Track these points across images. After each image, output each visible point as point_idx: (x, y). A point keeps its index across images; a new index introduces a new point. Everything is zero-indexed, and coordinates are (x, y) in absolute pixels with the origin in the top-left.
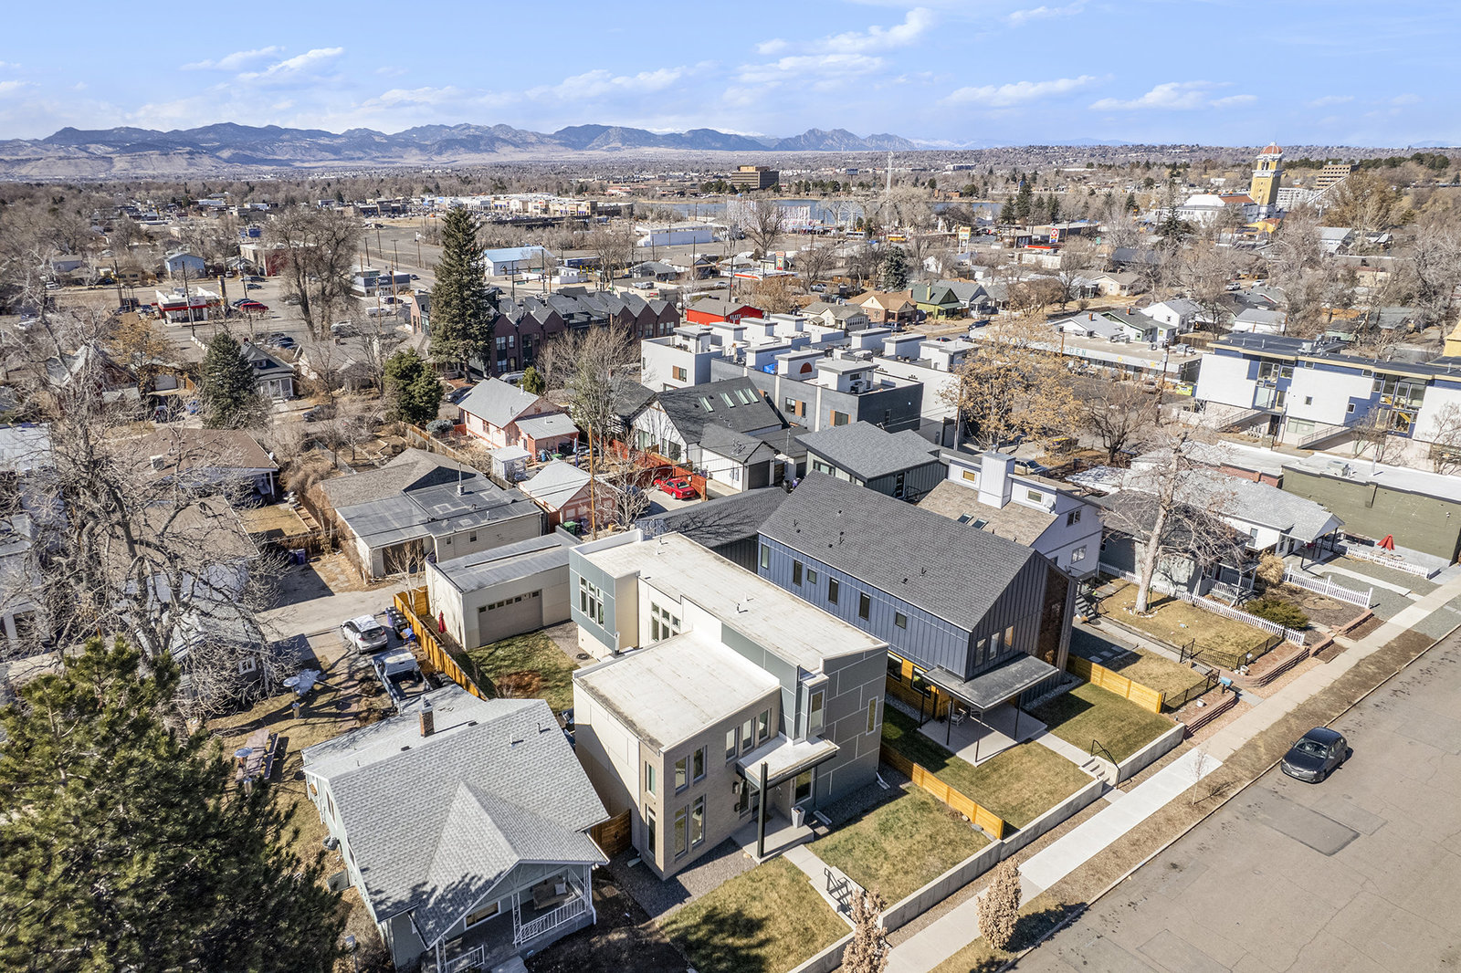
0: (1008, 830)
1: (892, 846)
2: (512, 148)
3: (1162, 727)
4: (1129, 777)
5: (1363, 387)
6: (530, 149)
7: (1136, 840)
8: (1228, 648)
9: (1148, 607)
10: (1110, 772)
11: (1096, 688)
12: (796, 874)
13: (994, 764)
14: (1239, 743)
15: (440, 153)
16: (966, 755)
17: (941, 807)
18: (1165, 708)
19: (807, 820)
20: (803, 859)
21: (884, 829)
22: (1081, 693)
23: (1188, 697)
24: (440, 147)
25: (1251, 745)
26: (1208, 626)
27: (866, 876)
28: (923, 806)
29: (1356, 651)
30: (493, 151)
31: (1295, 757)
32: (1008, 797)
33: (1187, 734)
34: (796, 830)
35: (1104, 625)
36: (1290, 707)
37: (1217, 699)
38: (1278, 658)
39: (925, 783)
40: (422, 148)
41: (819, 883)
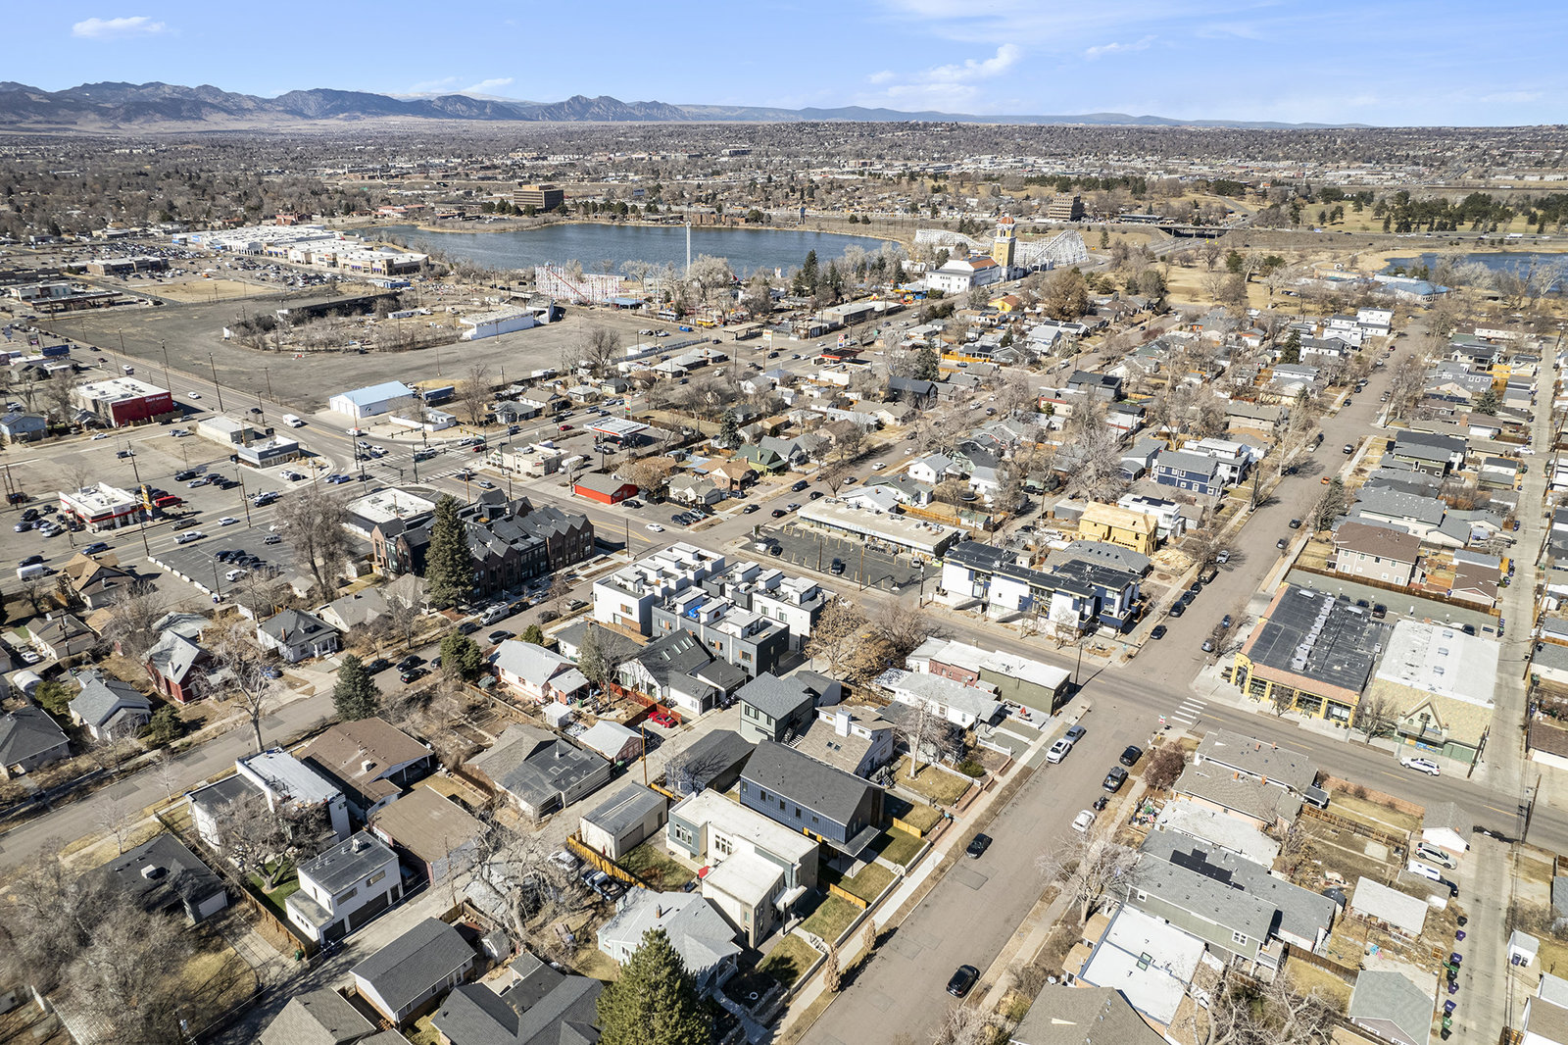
0: (868, 904)
1: (828, 920)
2: (225, 115)
3: (922, 844)
4: (909, 871)
5: (1025, 591)
6: (248, 116)
7: (913, 898)
8: (950, 794)
9: (916, 773)
10: (903, 870)
11: (896, 829)
12: (798, 939)
13: (859, 876)
14: (951, 845)
15: (128, 119)
16: (848, 874)
17: (843, 899)
18: (923, 834)
19: (797, 917)
20: (798, 932)
21: (824, 914)
22: (889, 833)
23: (932, 826)
24: (128, 112)
25: (956, 845)
26: (941, 781)
27: (822, 934)
28: (836, 901)
29: (1003, 781)
30: (200, 119)
31: (970, 849)
32: (866, 890)
33: (932, 845)
34: (794, 921)
35: (897, 788)
36: (972, 822)
37: (944, 824)
38: (970, 795)
39: (835, 891)
40: (103, 113)
41: (807, 940)
